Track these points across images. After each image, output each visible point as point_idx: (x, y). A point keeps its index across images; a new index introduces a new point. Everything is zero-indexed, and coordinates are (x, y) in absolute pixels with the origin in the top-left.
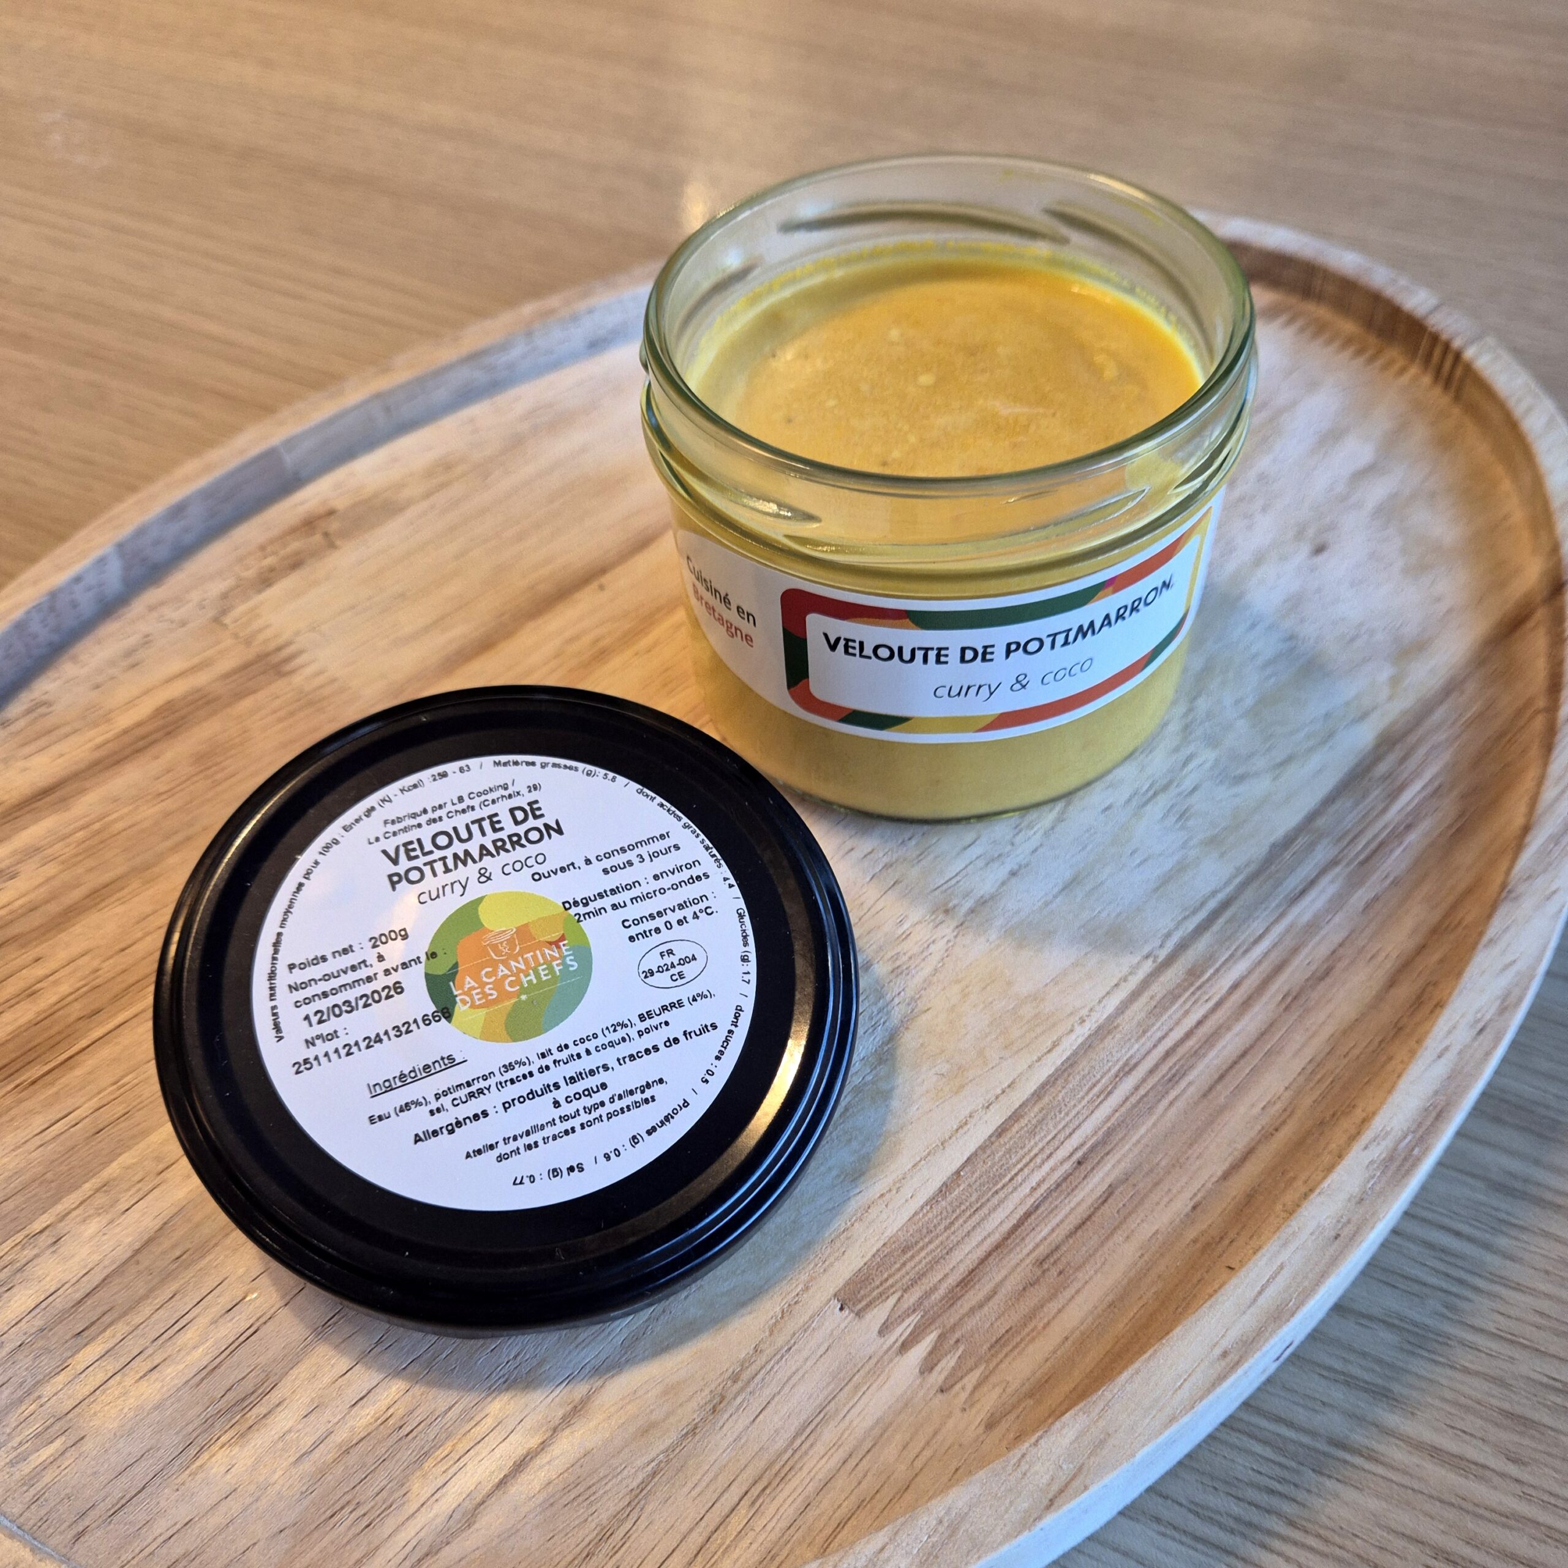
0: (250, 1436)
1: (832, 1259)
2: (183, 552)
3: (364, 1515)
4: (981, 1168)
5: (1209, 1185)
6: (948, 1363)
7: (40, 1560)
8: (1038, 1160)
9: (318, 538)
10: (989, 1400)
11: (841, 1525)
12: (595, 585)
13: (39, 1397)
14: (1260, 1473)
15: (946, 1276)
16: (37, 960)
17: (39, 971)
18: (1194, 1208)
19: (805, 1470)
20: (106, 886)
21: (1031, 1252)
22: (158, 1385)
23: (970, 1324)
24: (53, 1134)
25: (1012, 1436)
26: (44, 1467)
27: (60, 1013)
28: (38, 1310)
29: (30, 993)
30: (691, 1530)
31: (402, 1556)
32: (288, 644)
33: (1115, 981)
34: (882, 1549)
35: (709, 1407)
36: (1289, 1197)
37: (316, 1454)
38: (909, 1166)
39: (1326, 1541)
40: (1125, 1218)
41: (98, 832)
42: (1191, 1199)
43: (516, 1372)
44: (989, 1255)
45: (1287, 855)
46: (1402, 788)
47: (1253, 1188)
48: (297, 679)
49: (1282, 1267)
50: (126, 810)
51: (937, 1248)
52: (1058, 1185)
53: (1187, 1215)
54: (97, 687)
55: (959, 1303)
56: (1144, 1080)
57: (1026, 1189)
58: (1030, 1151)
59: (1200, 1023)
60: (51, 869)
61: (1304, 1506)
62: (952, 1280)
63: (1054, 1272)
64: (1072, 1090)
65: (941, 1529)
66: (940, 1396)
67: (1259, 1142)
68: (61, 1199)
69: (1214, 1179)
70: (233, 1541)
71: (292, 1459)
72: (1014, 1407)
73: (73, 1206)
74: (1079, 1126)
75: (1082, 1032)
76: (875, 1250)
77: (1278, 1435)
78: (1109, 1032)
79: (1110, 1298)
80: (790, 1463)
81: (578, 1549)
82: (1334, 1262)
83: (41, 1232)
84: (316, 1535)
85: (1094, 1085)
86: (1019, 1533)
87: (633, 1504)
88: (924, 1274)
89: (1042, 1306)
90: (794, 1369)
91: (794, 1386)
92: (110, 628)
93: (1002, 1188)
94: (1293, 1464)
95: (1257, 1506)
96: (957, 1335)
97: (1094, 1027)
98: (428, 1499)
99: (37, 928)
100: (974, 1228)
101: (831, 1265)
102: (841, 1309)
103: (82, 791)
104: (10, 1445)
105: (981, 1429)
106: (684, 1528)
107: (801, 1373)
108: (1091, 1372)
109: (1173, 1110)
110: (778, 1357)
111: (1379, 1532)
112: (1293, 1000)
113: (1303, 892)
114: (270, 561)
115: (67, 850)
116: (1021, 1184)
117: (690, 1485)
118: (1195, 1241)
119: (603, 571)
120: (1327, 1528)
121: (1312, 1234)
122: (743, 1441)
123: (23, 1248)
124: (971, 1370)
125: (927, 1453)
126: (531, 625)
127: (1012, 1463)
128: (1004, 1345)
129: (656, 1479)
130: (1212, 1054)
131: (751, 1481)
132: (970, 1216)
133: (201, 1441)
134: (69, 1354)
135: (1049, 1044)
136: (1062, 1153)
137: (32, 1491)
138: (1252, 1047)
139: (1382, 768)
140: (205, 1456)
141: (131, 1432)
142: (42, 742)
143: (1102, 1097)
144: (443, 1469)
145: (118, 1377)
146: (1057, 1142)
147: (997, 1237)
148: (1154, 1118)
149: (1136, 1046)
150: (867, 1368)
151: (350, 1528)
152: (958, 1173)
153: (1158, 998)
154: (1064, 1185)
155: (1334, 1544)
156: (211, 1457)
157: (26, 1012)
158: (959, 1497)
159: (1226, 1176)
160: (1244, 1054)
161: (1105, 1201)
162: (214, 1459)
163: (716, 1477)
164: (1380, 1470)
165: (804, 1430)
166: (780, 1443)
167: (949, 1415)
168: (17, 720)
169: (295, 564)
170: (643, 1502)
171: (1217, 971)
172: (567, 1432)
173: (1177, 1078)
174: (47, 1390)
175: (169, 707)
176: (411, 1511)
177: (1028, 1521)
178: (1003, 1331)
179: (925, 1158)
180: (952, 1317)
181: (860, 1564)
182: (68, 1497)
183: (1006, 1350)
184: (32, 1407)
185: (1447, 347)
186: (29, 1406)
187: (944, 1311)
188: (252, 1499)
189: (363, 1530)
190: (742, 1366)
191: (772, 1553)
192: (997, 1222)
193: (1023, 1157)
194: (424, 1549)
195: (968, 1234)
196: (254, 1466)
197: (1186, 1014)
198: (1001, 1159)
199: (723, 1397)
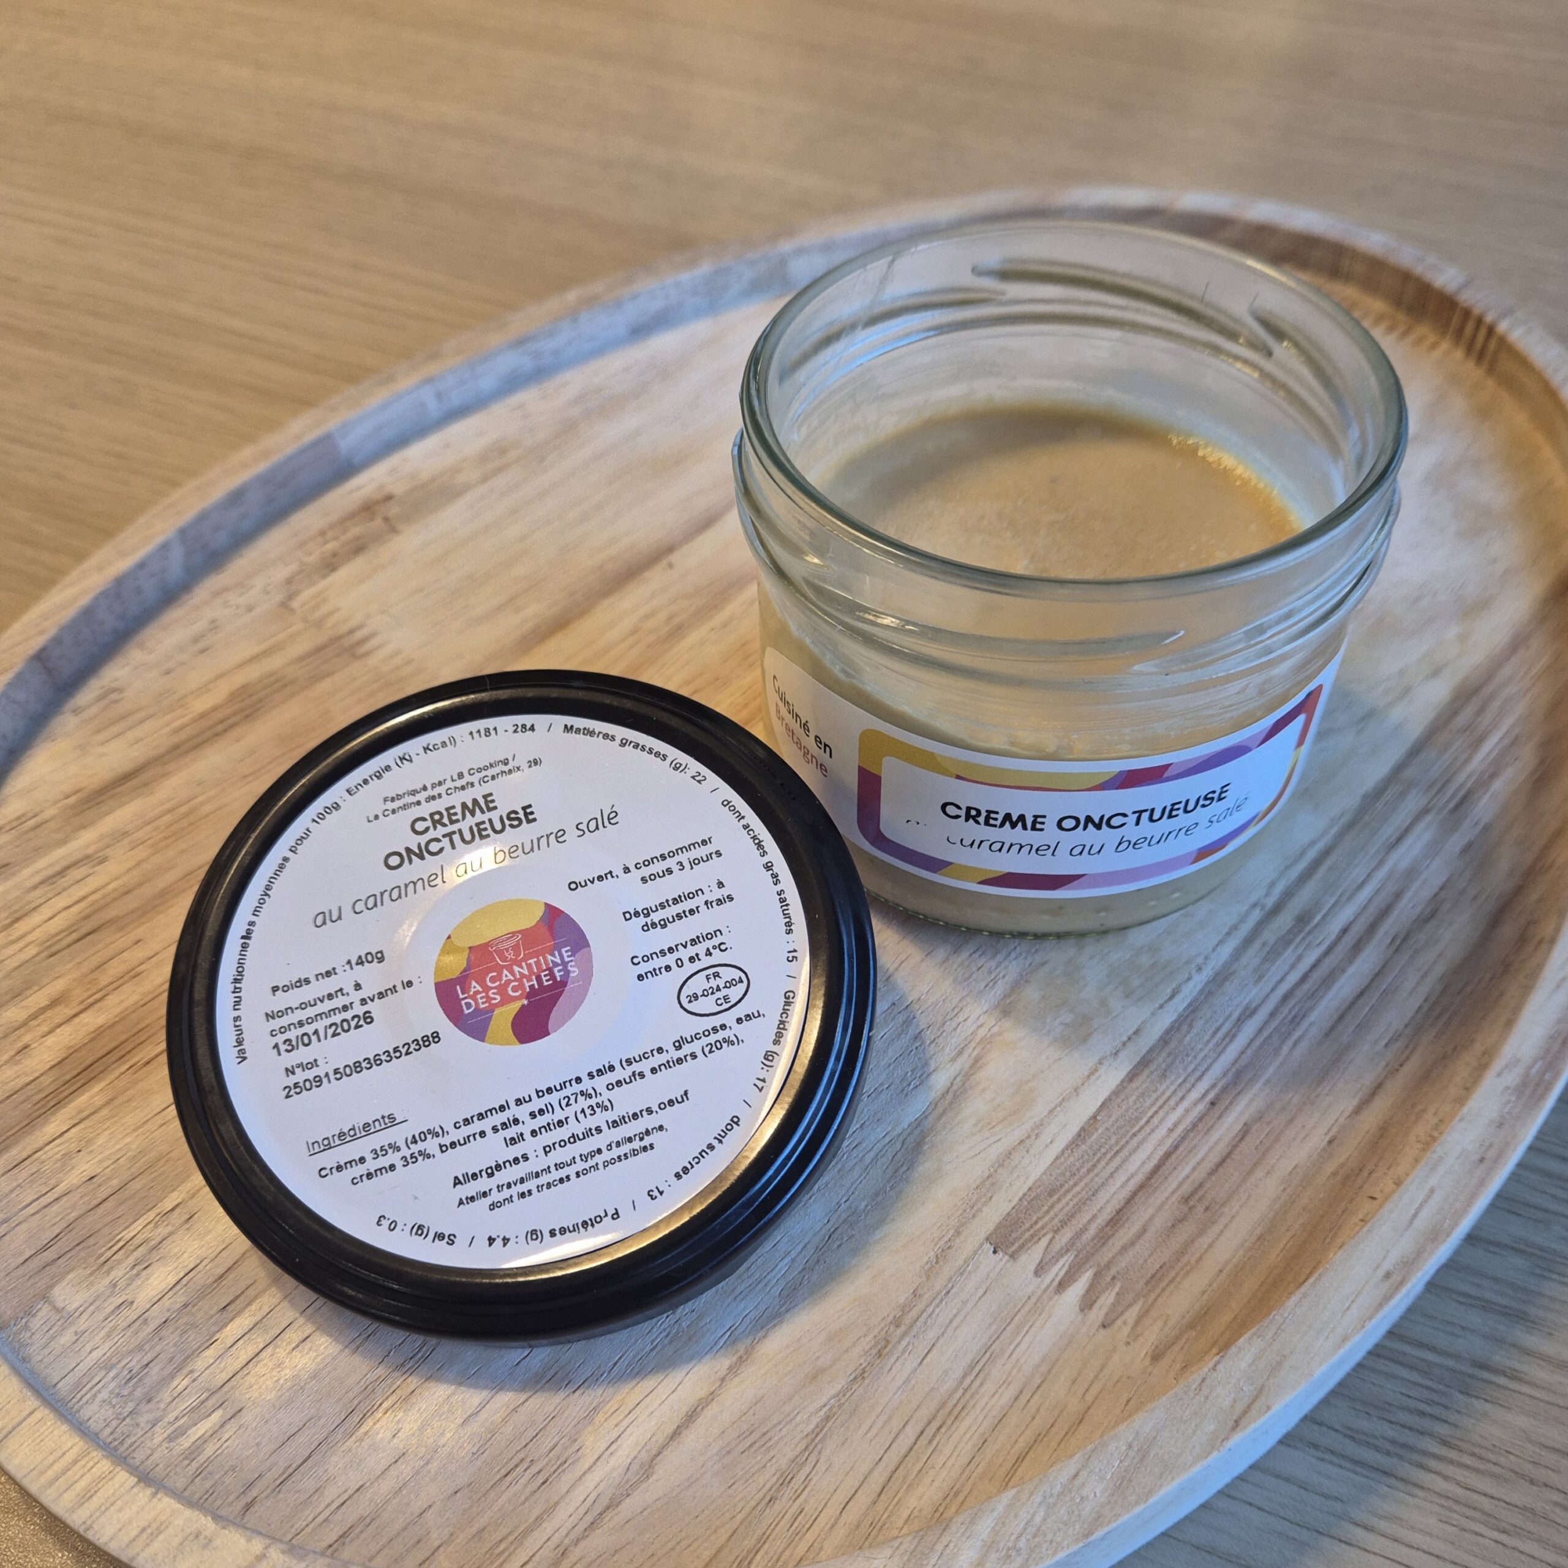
0: (413, 1400)
1: (979, 1205)
2: (242, 539)
3: (539, 1472)
4: (1116, 1112)
5: (1341, 1120)
6: (1107, 1299)
7: (224, 1528)
8: (1172, 1102)
9: (378, 522)
10: (1152, 1334)
11: (1020, 1459)
12: (665, 562)
13: (191, 1372)
14: (1410, 1397)
15: (1095, 1216)
16: (138, 942)
17: (139, 953)
18: (1330, 1142)
19: (978, 1408)
21: (1177, 1188)
22: (313, 1354)
23: (1123, 1263)
25: (1178, 1366)
26: (204, 1440)
28: (178, 1287)
29: (132, 975)
30: (871, 1471)
31: (582, 1511)
32: (361, 626)
33: (1226, 930)
34: (1076, 1476)
35: (874, 1351)
36: (1421, 1129)
37: (484, 1415)
38: (1046, 1113)
39: (1481, 1458)
40: (1264, 1155)
41: (186, 815)
42: (1326, 1133)
43: (676, 1326)
44: (1134, 1194)
45: (1380, 805)
46: (1481, 739)
47: (1385, 1122)
48: (372, 661)
49: (1432, 1191)
50: (212, 793)
51: (1083, 1190)
52: (1195, 1125)
53: (1324, 1149)
54: (168, 672)
55: (1111, 1242)
56: (1266, 1023)
57: (1162, 1132)
58: (1163, 1094)
59: (1314, 966)
60: (140, 853)
61: (1456, 1426)
62: (1100, 1221)
63: (1200, 1209)
64: (1198, 1034)
65: (1132, 1454)
66: (1102, 1331)
67: (1386, 1077)
69: (1347, 1114)
70: (408, 1504)
71: (460, 1421)
72: (1177, 1338)
74: (1208, 1069)
75: (1199, 981)
76: (1021, 1194)
77: (1423, 1360)
78: (1226, 979)
79: (1259, 1231)
80: (963, 1402)
81: (762, 1494)
82: (1482, 1183)
83: (173, 1210)
84: (492, 1494)
85: (1218, 1029)
86: (1210, 1453)
87: (811, 1448)
88: (1073, 1216)
89: (1193, 1242)
90: (955, 1310)
91: (957, 1328)
92: (174, 614)
93: (1139, 1131)
94: (1441, 1387)
95: (1410, 1429)
96: (1113, 1272)
97: (1211, 973)
98: (603, 1453)
99: (133, 912)
100: (1117, 1169)
101: (980, 1210)
102: (995, 1252)
103: (165, 775)
104: (166, 1420)
105: (1148, 1361)
106: (864, 1469)
107: (963, 1313)
108: (1249, 1302)
109: (1298, 1053)
110: (937, 1301)
111: (1530, 1446)
112: (1401, 942)
113: (1399, 840)
114: (331, 546)
115: (154, 834)
116: (1157, 1127)
117: (864, 1428)
118: (1335, 1174)
119: (670, 549)
120: (1481, 1447)
121: (1458, 1158)
122: (913, 1382)
123: (156, 1226)
124: (1130, 1305)
125: (1097, 1387)
126: (605, 603)
127: (1194, 1387)
128: (1160, 1280)
129: (830, 1424)
130: (1331, 994)
131: (925, 1421)
132: (1111, 1159)
133: (364, 1407)
134: (216, 1329)
135: (1169, 991)
136: (1195, 1095)
137: (195, 1465)
138: (1367, 987)
139: (1461, 720)
140: (370, 1422)
141: (289, 1402)
142: (116, 729)
143: (1227, 1040)
144: (615, 1422)
145: (270, 1350)
146: (1188, 1085)
147: (1140, 1178)
148: (1280, 1059)
149: (1254, 991)
150: (1027, 1308)
151: (526, 1486)
152: (1094, 1117)
153: (1271, 942)
154: (1199, 1126)
155: (1489, 1461)
156: (375, 1424)
157: (130, 995)
158: (1144, 1423)
159: (1357, 1111)
160: (1361, 994)
161: (1242, 1139)
162: (378, 1425)
163: (890, 1418)
164: (1525, 1389)
165: (973, 1369)
166: (949, 1384)
167: (1114, 1350)
168: (89, 706)
169: (358, 548)
170: (819, 1446)
171: (1325, 916)
172: (736, 1381)
173: (1297, 1020)
174: (199, 1364)
175: (245, 691)
176: (587, 1466)
177: (1216, 1441)
178: (1157, 1267)
179: (1060, 1104)
180: (1106, 1254)
181: (1055, 1492)
182: (233, 1469)
183: (1162, 1285)
184: (185, 1382)
185: (1480, 321)
186: (180, 1383)
187: (1097, 1250)
188: (422, 1463)
189: (539, 1488)
190: (903, 1311)
191: (955, 1489)
192: (1139, 1163)
193: (1157, 1100)
194: (604, 1502)
195: (1112, 1175)
196: (422, 1429)
197: (1299, 958)
198: (1135, 1102)
199: (888, 1342)
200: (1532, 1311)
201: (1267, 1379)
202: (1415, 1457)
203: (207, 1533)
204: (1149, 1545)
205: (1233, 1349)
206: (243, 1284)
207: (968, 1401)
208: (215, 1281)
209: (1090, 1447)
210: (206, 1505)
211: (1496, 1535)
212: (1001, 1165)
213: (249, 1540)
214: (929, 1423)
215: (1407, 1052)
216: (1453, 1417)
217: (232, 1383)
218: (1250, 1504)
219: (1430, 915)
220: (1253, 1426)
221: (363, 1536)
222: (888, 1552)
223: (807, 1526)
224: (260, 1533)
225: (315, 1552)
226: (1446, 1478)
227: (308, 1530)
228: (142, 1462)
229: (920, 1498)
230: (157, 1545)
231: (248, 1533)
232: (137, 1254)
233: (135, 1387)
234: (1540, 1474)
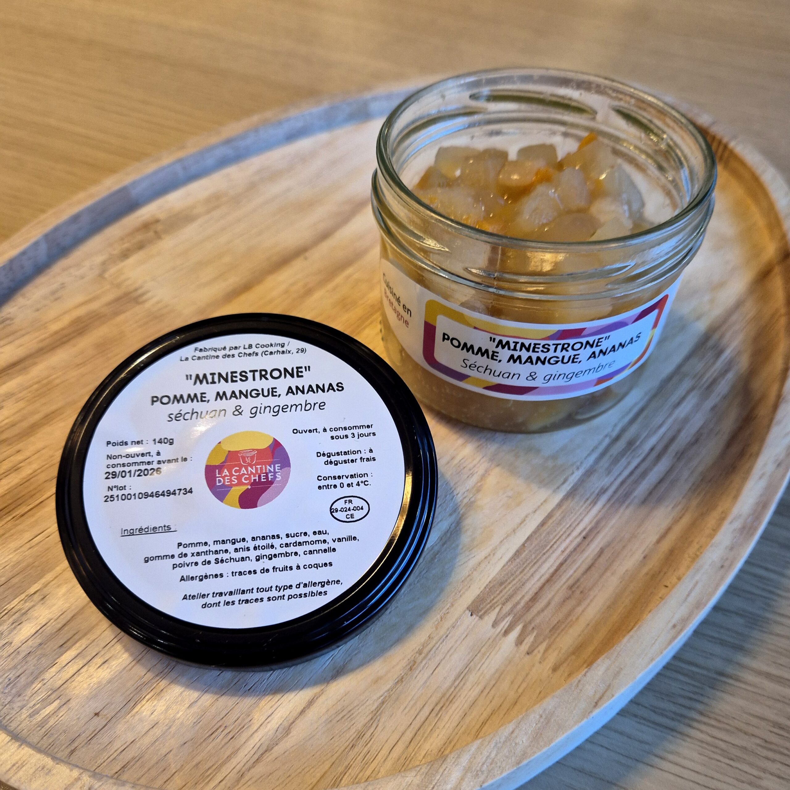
0: (162, 694)
1: (464, 590)
2: (79, 240)
3: (230, 732)
4: (535, 543)
5: (650, 546)
6: (530, 640)
7: (57, 764)
8: (564, 537)
9: (151, 234)
10: (553, 658)
11: (484, 723)
12: (302, 257)
13: (43, 680)
15: (523, 596)
16: (19, 451)
17: (19, 457)
18: (645, 558)
19: (462, 697)
20: (53, 412)
21: (566, 582)
22: (109, 670)
23: (538, 621)
24: (36, 542)
25: (566, 675)
26: (49, 716)
27: (33, 479)
28: (37, 635)
29: (16, 469)
30: (406, 730)
31: (252, 752)
32: (141, 287)
33: (591, 449)
34: (513, 732)
35: (408, 667)
36: (691, 551)
37: (200, 702)
38: (498, 543)
40: (610, 564)
41: (45, 385)
42: (642, 553)
44: (544, 585)
45: (669, 385)
46: (721, 353)
47: (672, 547)
48: (147, 306)
49: (697, 583)
50: (60, 373)
51: (517, 582)
52: (575, 549)
53: (641, 562)
54: (38, 310)
55: (532, 609)
56: (612, 496)
57: (559, 552)
58: (559, 532)
59: (636, 468)
60: (21, 404)
62: (527, 598)
63: (578, 592)
64: (577, 502)
65: (542, 720)
66: (528, 657)
67: (673, 524)
68: (44, 575)
69: (653, 543)
70: (159, 750)
71: (187, 705)
72: (566, 660)
73: (52, 579)
74: (582, 520)
75: (578, 475)
76: (485, 585)
78: (592, 473)
79: (608, 604)
80: (454, 694)
81: (348, 743)
82: (722, 578)
83: (35, 593)
84: (204, 744)
86: (582, 719)
87: (374, 719)
88: (512, 596)
89: (574, 609)
90: (450, 646)
92: (42, 280)
93: (547, 552)
94: (700, 685)
96: (533, 625)
97: (584, 471)
98: (264, 722)
99: (16, 436)
100: (535, 572)
101: (464, 593)
102: (471, 615)
103: (35, 364)
104: (28, 706)
105: (551, 670)
106: (402, 729)
107: (454, 647)
109: (628, 511)
110: (441, 640)
112: (680, 455)
113: (679, 403)
114: (126, 245)
115: (29, 394)
116: (556, 550)
117: (402, 707)
118: (647, 574)
119: (305, 250)
121: (710, 566)
122: (428, 684)
123: (25, 602)
124: (542, 642)
125: (524, 685)
127: (574, 685)
128: (557, 629)
129: (384, 706)
130: (645, 482)
131: (434, 703)
132: (532, 566)
133: (136, 698)
134: (57, 657)
135: (562, 480)
136: (575, 533)
137: (43, 730)
138: (663, 478)
139: (711, 342)
140: (139, 706)
141: (96, 696)
142: (9, 339)
143: (592, 505)
144: (271, 705)
145: (86, 667)
146: (572, 528)
147: (547, 576)
148: (619, 515)
149: (606, 480)
150: (488, 644)
151: (222, 739)
152: (523, 545)
153: (615, 455)
154: (578, 549)
156: (141, 707)
157: (14, 480)
158: (549, 703)
159: (658, 541)
160: (660, 482)
161: (599, 556)
162: (143, 708)
163: (415, 703)
165: (459, 676)
166: (447, 684)
167: (533, 666)
169: (141, 246)
170: (379, 718)
171: (641, 442)
172: (335, 683)
173: (628, 495)
174: (47, 675)
175: (77, 321)
176: (255, 729)
177: (586, 713)
178: (556, 622)
179: (506, 538)
180: (529, 616)
181: (502, 740)
182: (65, 732)
183: (558, 632)
184: (39, 685)
185: (720, 142)
186: (37, 685)
187: (524, 614)
188: (167, 728)
189: (229, 741)
190: (423, 646)
191: (449, 740)
192: (546, 569)
193: (556, 536)
194: (264, 748)
195: (532, 575)
196: (167, 710)
197: (629, 463)
198: (544, 538)
199: (415, 662)
200: (747, 646)
201: (612, 680)
202: (687, 721)
203: (48, 767)
204: (550, 768)
205: (595, 665)
206: (72, 633)
207: (457, 693)
208: (57, 632)
209: (520, 717)
210: (49, 751)
211: (727, 761)
212: (475, 570)
213: (71, 770)
214: (437, 704)
215: (683, 511)
216: (706, 700)
217: (65, 686)
218: (602, 746)
219: (696, 440)
220: (605, 705)
221: (134, 767)
222: (413, 773)
223: (372, 760)
224: (77, 766)
225: (107, 776)
226: (702, 731)
227: (105, 764)
228: (15, 729)
229: (431, 745)
230: (21, 773)
231: (70, 766)
232: (14, 617)
233: (12, 689)
234: (751, 729)
